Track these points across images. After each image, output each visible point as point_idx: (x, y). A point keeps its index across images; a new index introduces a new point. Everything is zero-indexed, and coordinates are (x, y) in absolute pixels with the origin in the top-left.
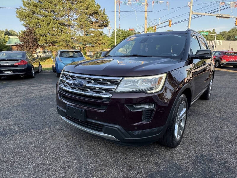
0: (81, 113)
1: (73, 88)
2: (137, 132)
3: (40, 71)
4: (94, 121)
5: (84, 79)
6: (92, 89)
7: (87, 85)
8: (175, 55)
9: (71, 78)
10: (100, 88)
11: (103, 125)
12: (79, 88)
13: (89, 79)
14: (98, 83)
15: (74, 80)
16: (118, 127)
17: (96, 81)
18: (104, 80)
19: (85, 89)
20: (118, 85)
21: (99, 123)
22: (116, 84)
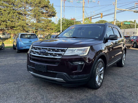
0: (44, 67)
1: (39, 54)
2: (75, 76)
3: (3, 48)
4: (51, 71)
5: (46, 49)
6: (51, 54)
7: (48, 52)
8: (97, 37)
9: (38, 49)
10: (55, 54)
11: (57, 73)
12: (43, 54)
13: (49, 49)
14: (54, 51)
15: (40, 50)
16: (65, 73)
17: (53, 50)
18: (58, 49)
19: (47, 54)
20: (65, 52)
21: (55, 72)
22: (64, 51)
